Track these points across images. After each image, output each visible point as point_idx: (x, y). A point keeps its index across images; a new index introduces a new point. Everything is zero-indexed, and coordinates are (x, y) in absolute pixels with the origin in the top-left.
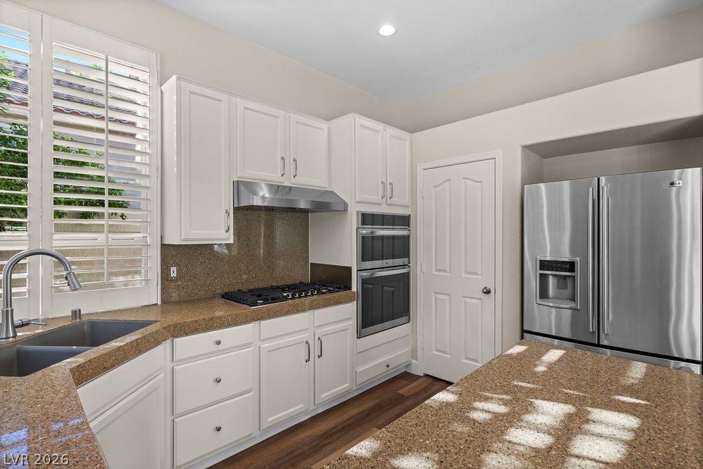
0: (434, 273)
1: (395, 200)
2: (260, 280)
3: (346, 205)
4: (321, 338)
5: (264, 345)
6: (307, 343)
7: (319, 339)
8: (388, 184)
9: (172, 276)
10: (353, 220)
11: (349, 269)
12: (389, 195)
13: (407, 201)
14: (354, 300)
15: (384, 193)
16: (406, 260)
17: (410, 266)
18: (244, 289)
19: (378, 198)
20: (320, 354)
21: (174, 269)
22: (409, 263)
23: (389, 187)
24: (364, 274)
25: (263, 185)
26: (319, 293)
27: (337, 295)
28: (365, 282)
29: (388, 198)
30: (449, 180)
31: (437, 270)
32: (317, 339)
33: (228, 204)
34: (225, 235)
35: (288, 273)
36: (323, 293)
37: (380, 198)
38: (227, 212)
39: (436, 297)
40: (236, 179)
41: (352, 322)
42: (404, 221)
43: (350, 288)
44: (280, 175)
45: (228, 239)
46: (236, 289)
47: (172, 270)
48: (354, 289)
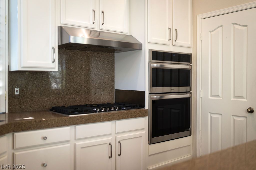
0: (210, 98)
1: (179, 42)
2: (78, 100)
3: (141, 45)
4: (121, 142)
5: (78, 143)
6: (110, 144)
7: (119, 142)
8: (174, 30)
9: (16, 94)
10: (146, 57)
11: (143, 93)
12: (174, 38)
13: (189, 43)
14: (146, 116)
15: (170, 36)
16: (188, 88)
17: (191, 93)
18: (66, 106)
19: (166, 41)
20: (119, 153)
21: (17, 89)
22: (191, 90)
23: (174, 33)
24: (155, 97)
25: (83, 30)
26: (120, 109)
27: (133, 111)
28: (154, 103)
29: (174, 41)
30: (222, 26)
31: (212, 96)
32: (117, 142)
33: (54, 42)
34: (52, 65)
35: (99, 96)
36: (123, 109)
37: (167, 40)
38: (53, 48)
39: (211, 117)
40: (59, 25)
41: (144, 132)
42: (187, 58)
43: (143, 106)
44: (92, 23)
45: (54, 68)
46: (61, 106)
47: (16, 90)
48: (147, 107)
